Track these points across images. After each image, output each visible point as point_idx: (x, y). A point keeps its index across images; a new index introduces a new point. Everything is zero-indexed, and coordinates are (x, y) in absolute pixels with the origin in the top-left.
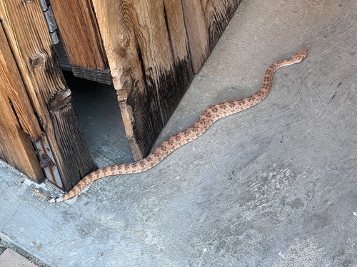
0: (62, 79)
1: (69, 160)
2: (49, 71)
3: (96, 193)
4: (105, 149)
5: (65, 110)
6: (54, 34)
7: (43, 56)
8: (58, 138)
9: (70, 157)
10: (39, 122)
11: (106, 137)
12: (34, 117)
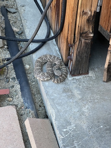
0: (92, 28)
1: (78, 62)
2: (88, 20)
3: (80, 81)
4: (96, 70)
5: (87, 41)
6: (99, 7)
7: (89, 13)
8: (78, 50)
9: (79, 61)
10: (74, 39)
11: (100, 66)
12: (73, 35)
